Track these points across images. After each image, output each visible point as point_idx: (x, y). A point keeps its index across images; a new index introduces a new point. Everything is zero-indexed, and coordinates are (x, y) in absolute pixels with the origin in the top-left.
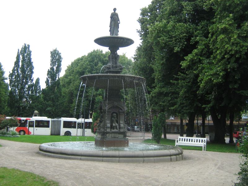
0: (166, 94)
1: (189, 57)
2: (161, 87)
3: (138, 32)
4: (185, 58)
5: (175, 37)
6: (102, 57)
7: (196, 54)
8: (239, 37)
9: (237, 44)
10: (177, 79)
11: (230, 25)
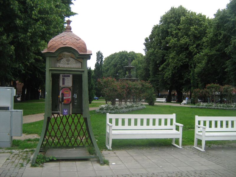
0: (155, 81)
1: (162, 66)
2: (152, 78)
3: (144, 50)
4: (161, 66)
5: (158, 56)
6: (127, 55)
7: (165, 65)
8: (178, 60)
9: (177, 63)
10: (158, 75)
11: (174, 56)
